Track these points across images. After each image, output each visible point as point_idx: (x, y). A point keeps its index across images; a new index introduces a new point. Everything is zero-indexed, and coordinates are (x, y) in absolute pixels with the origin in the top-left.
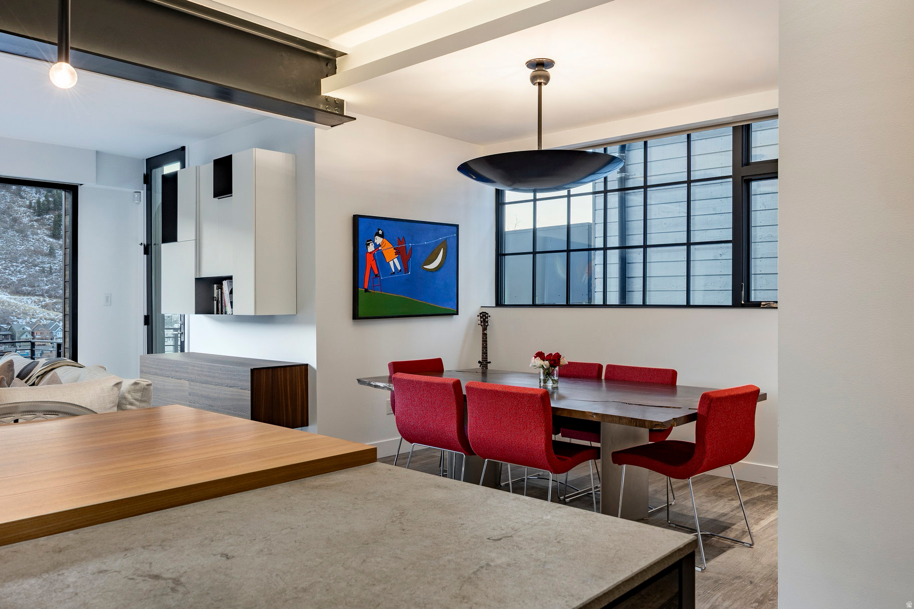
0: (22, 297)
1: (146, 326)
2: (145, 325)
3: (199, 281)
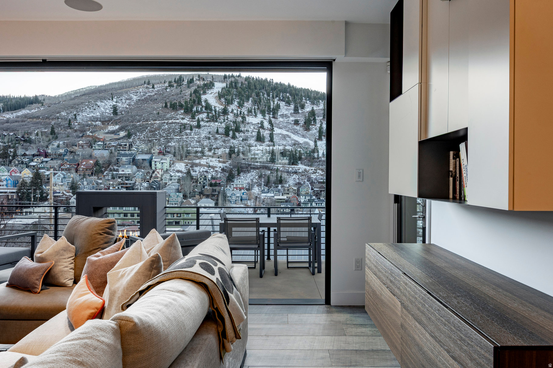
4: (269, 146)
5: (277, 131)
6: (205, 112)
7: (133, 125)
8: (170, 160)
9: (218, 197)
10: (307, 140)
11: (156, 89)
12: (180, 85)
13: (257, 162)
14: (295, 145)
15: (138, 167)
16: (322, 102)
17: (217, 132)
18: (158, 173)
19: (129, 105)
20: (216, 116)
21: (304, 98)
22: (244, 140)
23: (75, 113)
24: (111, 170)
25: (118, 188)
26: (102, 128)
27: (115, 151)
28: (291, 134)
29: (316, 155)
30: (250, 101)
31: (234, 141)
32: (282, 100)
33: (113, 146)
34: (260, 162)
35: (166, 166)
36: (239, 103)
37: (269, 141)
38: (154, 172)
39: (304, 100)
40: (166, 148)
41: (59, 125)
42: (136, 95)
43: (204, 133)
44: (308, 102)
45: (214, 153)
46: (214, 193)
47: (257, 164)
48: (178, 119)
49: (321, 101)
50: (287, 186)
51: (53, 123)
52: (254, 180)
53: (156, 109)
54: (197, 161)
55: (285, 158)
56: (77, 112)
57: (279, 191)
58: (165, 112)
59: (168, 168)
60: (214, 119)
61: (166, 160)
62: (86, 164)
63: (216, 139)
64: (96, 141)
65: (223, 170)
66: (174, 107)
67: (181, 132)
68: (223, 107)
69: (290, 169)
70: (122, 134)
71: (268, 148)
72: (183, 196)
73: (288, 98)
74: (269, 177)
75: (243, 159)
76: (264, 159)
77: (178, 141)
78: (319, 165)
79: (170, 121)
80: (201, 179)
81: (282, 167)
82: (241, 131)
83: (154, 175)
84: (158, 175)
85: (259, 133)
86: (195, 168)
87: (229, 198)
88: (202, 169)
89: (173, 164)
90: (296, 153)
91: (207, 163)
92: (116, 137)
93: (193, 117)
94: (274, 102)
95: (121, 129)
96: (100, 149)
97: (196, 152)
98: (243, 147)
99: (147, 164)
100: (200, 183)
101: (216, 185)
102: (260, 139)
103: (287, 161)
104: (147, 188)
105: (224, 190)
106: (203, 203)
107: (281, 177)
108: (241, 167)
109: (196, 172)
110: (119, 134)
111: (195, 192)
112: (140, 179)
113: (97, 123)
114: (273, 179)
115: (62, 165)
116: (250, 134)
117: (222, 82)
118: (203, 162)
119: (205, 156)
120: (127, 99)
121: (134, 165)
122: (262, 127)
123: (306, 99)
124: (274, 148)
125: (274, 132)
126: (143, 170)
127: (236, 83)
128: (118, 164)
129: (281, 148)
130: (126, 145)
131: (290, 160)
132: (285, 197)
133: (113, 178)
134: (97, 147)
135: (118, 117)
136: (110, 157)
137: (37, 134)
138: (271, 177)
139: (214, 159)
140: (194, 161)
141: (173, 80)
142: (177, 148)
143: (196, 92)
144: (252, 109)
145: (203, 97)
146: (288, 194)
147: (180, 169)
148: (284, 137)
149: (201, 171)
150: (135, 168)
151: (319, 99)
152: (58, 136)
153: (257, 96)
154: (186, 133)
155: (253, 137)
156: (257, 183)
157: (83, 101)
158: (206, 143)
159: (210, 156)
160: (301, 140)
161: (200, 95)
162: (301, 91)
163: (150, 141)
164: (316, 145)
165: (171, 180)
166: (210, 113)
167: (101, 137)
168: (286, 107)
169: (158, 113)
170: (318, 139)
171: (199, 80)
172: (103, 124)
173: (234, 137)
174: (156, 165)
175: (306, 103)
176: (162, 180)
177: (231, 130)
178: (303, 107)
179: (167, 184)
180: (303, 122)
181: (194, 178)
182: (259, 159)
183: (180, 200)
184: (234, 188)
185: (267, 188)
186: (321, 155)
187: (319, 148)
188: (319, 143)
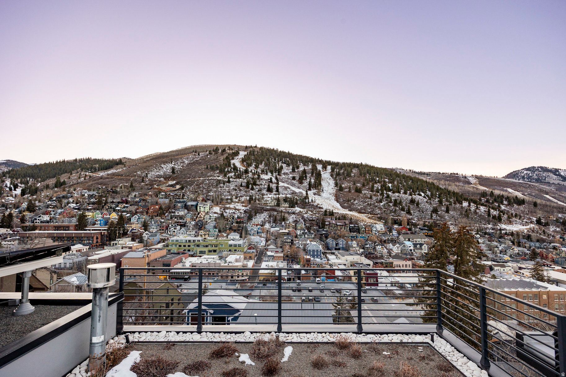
4: (276, 195)
5: (281, 184)
6: (233, 172)
7: (185, 181)
8: (210, 205)
9: (242, 231)
10: (301, 190)
11: (200, 156)
12: (217, 153)
13: (268, 206)
14: (293, 193)
15: (188, 210)
17: (241, 186)
18: (202, 214)
19: (183, 167)
20: (240, 175)
21: (298, 161)
22: (260, 190)
23: (146, 172)
24: (170, 213)
25: (175, 225)
26: (164, 183)
27: (173, 199)
28: (291, 186)
29: (307, 200)
30: (263, 164)
31: (253, 192)
32: (284, 163)
33: (172, 195)
34: (270, 206)
35: (207, 209)
36: (255, 165)
37: (276, 191)
38: (199, 214)
39: (299, 163)
40: (207, 197)
41: (136, 181)
42: (187, 160)
43: (232, 186)
44: (301, 164)
45: (239, 200)
46: (239, 229)
47: (268, 207)
48: (215, 177)
49: (310, 163)
50: (288, 222)
51: (132, 179)
52: (266, 219)
53: (200, 170)
54: (228, 206)
55: (286, 203)
56: (148, 172)
57: (283, 226)
58: (207, 172)
59: (208, 211)
60: (239, 177)
61: (207, 205)
62: (154, 208)
63: (240, 190)
64: (160, 192)
65: (245, 211)
66: (213, 169)
67: (217, 186)
68: (245, 168)
69: (290, 211)
70: (178, 187)
71: (275, 196)
72: (219, 230)
73: (288, 161)
74: (276, 217)
75: (259, 204)
76: (273, 204)
77: (215, 192)
78: (309, 208)
79: (210, 178)
80: (230, 218)
81: (284, 209)
82: (257, 185)
83: (199, 216)
84: (202, 216)
85: (269, 185)
86: (226, 211)
87: (249, 232)
88: (231, 211)
89: (212, 208)
90: (294, 200)
91: (234, 207)
92: (174, 189)
93: (225, 176)
94: (279, 164)
95: (177, 184)
96: (163, 198)
97: (227, 199)
98: (258, 196)
99: (194, 208)
100: (230, 221)
101: (240, 223)
102: (270, 190)
103: (288, 205)
104: (194, 225)
105: (246, 226)
106: (231, 236)
107: (284, 216)
108: (257, 210)
109: (227, 213)
110: (176, 187)
111: (227, 227)
112: (189, 219)
113: (161, 179)
114: (278, 218)
115: (138, 209)
116: (263, 187)
117: (245, 151)
118: (232, 206)
119: (233, 202)
120: (181, 163)
121: (186, 209)
122: (271, 182)
123: (300, 162)
124: (279, 196)
125: (279, 185)
126: (191, 213)
127: (254, 151)
128: (175, 208)
129: (284, 196)
130: (180, 195)
131: (290, 204)
132: (287, 231)
133: (171, 218)
134: (161, 197)
135: (175, 175)
136: (170, 203)
137: (121, 188)
138: (277, 216)
139: (239, 204)
140: (226, 206)
141: (212, 150)
142: (214, 197)
143: (227, 158)
144: (264, 169)
145: (232, 162)
146: (289, 228)
147: (216, 211)
148: (286, 188)
149: (230, 212)
150: (186, 211)
151: (309, 162)
152: (135, 188)
153: (267, 160)
154: (220, 186)
155: (265, 188)
156: (268, 221)
157: (152, 164)
158: (233, 193)
159: (236, 202)
160: (297, 190)
161: (230, 160)
162: (297, 156)
163: (196, 192)
164: (307, 194)
165: (210, 219)
166: (237, 172)
167: (164, 189)
168: (286, 168)
169: (202, 173)
170: (308, 190)
171: (229, 150)
172: (165, 180)
173: (252, 189)
174: (200, 209)
176: (204, 219)
177: (251, 184)
178: (298, 168)
179: (208, 222)
180: (298, 178)
181: (226, 217)
182: (269, 204)
183: (216, 233)
184: (252, 224)
185: (275, 224)
186: (310, 201)
187: (309, 195)
188: (309, 192)
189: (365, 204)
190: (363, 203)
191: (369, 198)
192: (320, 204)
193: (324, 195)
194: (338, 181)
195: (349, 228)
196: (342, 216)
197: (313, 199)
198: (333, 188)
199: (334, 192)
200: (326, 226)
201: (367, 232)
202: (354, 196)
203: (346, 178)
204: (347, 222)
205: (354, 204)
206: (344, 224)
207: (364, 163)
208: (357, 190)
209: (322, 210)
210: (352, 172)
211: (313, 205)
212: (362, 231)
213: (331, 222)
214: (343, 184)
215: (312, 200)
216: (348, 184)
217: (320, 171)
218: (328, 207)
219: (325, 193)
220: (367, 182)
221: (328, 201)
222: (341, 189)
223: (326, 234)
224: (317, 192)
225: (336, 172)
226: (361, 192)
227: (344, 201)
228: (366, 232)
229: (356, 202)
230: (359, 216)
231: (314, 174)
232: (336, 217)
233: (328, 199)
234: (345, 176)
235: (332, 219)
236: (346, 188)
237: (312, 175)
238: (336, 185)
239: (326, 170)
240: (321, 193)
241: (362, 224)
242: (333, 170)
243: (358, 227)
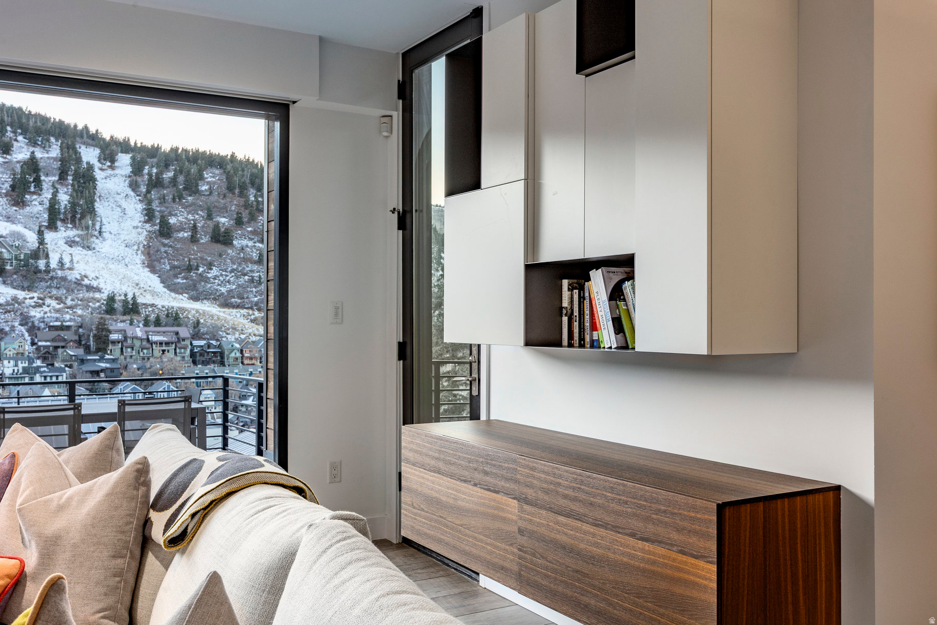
0: (231, 310)
1: (401, 361)
2: (399, 359)
3: (532, 269)
10: (19, 228)
16: (57, 140)
21: (9, 128)
29: (42, 262)
39: (9, 134)
44: (20, 138)
49: (52, 139)
78: (50, 287)
123: (14, 132)
151: (50, 133)
164: (42, 241)
170: (47, 227)
175: (16, 140)
178: (7, 149)
180: (7, 186)
186: (54, 264)
187: (50, 247)
188: (49, 236)
189: (242, 281)
190: (237, 277)
191: (255, 262)
192: (92, 275)
193: (105, 246)
194: (155, 205)
195: (191, 351)
196: (167, 316)
197: (67, 260)
198: (137, 227)
199: (142, 238)
200: (110, 347)
201: (246, 362)
202: (210, 254)
203: (181, 197)
204: (184, 332)
205: (207, 280)
206: (174, 339)
207: (240, 156)
208: (219, 235)
209: (97, 295)
210: (201, 178)
211: (64, 279)
212: (231, 360)
213: (129, 333)
214: (171, 214)
215: (61, 263)
216: (190, 217)
217: (90, 167)
218: (118, 285)
219: (109, 242)
220: (250, 213)
221: (121, 269)
222: (165, 231)
223: (112, 370)
224: (79, 236)
225: (150, 174)
226: (231, 244)
227: (173, 267)
228: (242, 363)
229: (215, 272)
230: (222, 314)
231: (70, 178)
232: (147, 316)
233: (120, 260)
234: (179, 191)
235: (131, 324)
236: (183, 230)
237: (63, 176)
238: (149, 215)
239: (112, 167)
240: (94, 239)
241: (231, 338)
242: (137, 168)
243: (220, 346)
